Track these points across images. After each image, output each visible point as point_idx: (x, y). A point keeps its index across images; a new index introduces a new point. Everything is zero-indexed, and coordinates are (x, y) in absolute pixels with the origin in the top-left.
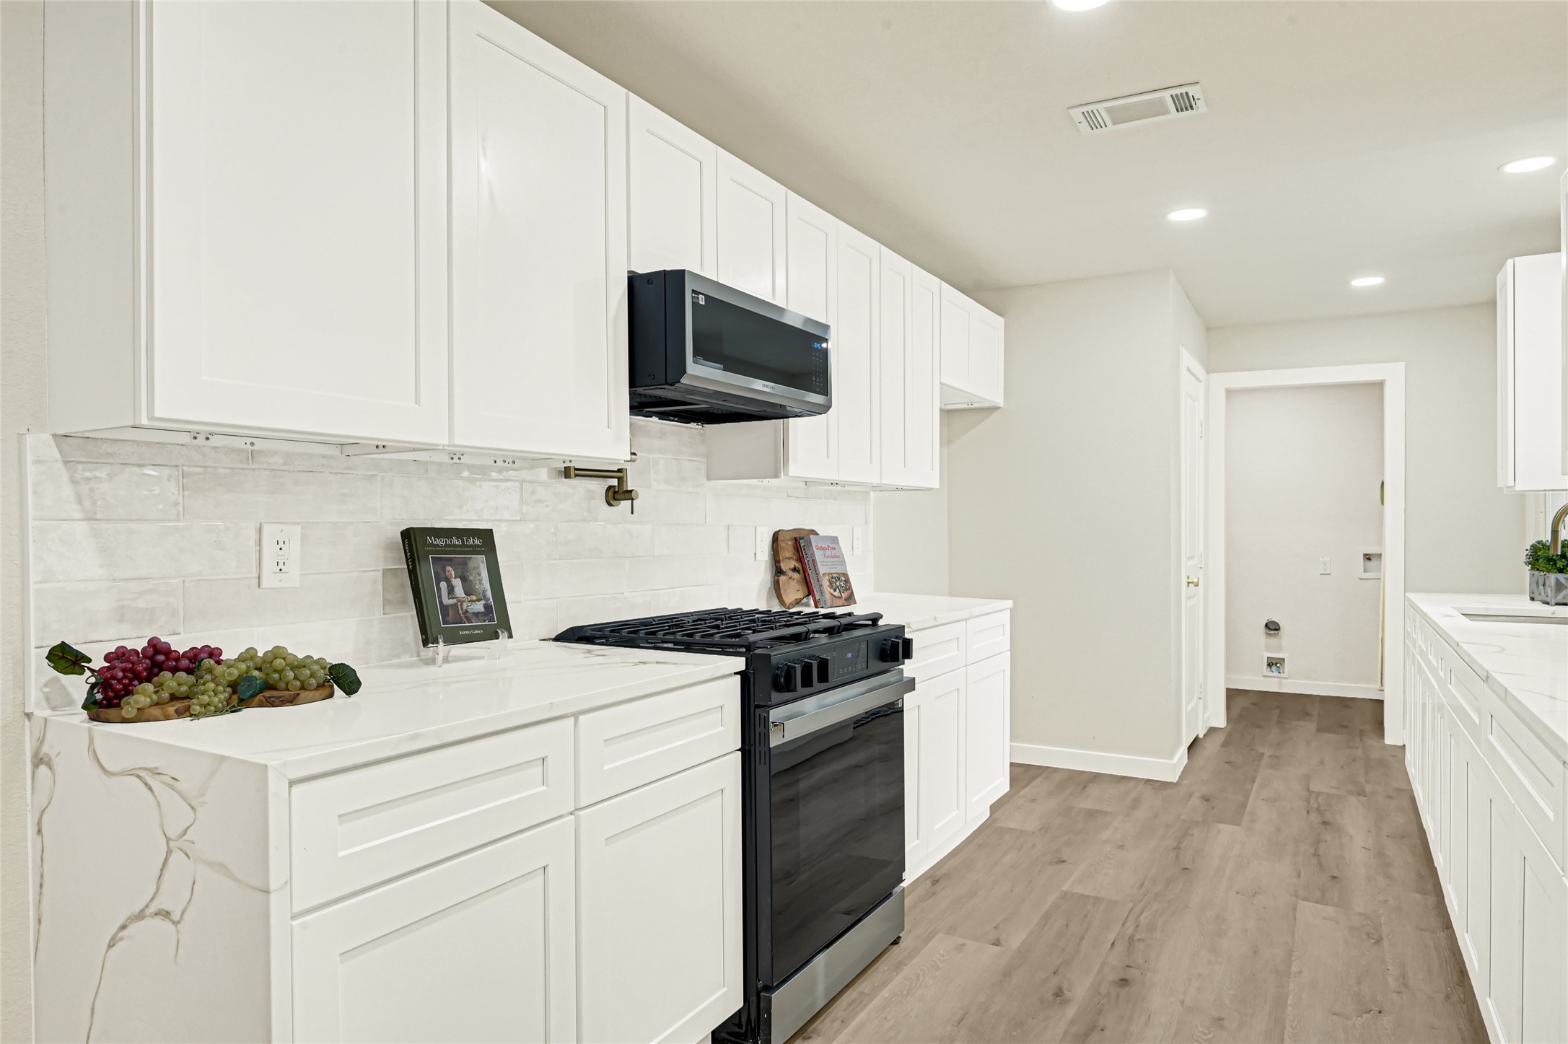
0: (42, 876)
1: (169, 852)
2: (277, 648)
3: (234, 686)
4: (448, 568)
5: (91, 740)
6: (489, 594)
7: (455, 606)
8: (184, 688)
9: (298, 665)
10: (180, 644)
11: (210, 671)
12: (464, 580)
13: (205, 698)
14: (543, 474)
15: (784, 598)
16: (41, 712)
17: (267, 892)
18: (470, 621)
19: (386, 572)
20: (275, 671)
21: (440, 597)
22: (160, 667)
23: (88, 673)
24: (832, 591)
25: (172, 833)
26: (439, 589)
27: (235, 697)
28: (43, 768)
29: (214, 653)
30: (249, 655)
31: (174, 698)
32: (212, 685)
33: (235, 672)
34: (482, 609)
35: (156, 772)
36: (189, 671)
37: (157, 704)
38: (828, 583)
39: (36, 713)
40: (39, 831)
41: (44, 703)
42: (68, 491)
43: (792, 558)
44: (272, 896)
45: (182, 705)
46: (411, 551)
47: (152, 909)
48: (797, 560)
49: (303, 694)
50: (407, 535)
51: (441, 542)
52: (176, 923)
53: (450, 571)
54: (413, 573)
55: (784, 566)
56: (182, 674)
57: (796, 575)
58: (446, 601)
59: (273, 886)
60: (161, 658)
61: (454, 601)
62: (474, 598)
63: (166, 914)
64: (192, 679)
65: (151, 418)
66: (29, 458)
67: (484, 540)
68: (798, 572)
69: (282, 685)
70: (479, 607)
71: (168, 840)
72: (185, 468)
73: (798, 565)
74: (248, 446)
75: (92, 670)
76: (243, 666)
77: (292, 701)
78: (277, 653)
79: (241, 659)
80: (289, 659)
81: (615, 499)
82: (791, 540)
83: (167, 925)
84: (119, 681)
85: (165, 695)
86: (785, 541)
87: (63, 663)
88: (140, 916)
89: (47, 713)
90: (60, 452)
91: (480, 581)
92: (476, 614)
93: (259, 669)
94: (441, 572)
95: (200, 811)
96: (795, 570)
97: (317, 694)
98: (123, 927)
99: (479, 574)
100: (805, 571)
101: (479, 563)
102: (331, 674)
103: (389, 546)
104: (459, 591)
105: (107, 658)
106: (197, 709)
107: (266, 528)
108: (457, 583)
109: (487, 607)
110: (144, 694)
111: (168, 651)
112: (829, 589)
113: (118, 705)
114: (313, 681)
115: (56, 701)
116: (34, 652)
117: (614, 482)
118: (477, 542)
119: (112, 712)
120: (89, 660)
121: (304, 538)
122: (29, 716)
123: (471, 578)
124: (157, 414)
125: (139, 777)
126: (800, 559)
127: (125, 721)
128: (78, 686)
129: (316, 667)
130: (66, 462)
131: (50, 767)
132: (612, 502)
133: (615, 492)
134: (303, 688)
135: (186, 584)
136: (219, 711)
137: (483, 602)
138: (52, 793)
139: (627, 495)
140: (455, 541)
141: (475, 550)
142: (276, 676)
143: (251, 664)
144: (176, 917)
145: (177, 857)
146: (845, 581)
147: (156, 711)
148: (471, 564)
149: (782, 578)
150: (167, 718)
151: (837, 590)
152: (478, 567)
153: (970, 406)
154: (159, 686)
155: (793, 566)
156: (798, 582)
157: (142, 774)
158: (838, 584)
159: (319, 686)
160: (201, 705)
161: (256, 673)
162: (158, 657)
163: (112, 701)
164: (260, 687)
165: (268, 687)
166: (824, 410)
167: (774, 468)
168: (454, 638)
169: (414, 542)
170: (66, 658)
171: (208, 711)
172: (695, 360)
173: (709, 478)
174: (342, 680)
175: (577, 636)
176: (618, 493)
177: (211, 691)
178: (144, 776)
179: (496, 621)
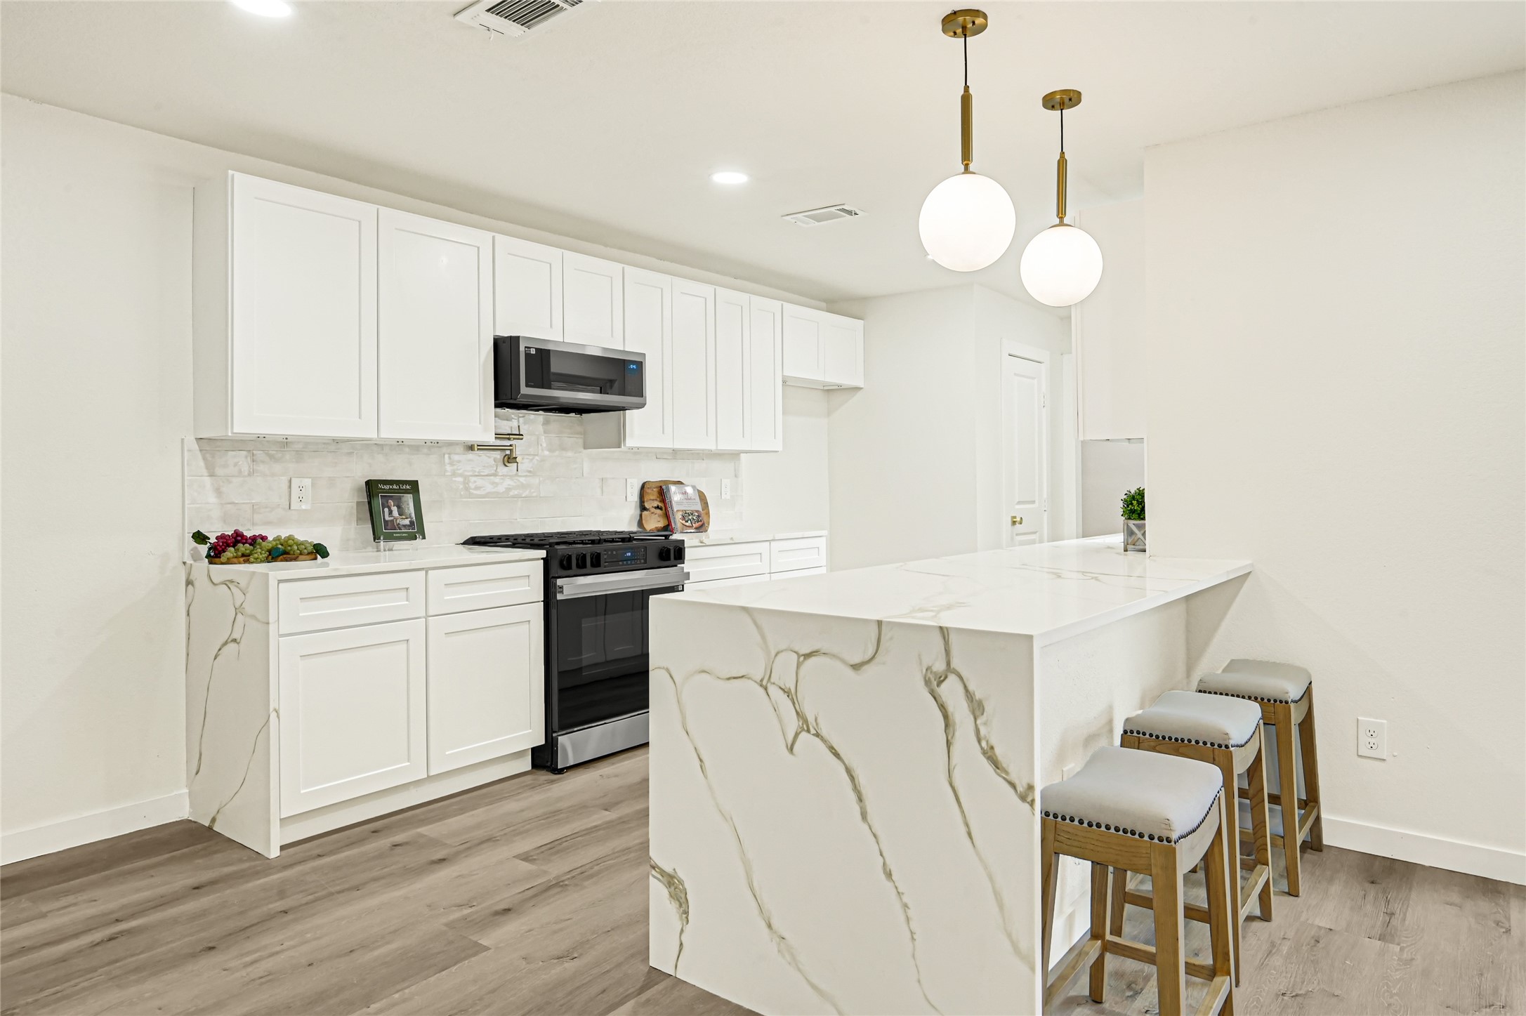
0: (189, 634)
1: (236, 614)
2: (290, 535)
3: (270, 551)
4: (390, 501)
5: (208, 571)
6: (413, 515)
7: (392, 521)
8: (248, 552)
9: (299, 544)
10: (248, 534)
11: (260, 544)
12: (399, 507)
13: (256, 555)
14: (460, 449)
15: (645, 526)
16: (189, 561)
17: (268, 623)
18: (400, 529)
19: (358, 503)
20: (290, 546)
21: (384, 516)
22: (239, 542)
23: (209, 544)
24: (684, 522)
25: (237, 606)
26: (383, 512)
27: (270, 557)
28: (190, 586)
29: (264, 538)
30: (278, 539)
31: (243, 555)
32: (259, 550)
33: (270, 545)
34: (409, 523)
35: (232, 581)
36: (251, 544)
37: (236, 557)
38: (680, 517)
39: (188, 562)
40: (188, 615)
41: (191, 558)
42: (202, 464)
43: (656, 500)
44: (270, 625)
45: (246, 558)
46: (369, 491)
47: (229, 640)
48: (661, 501)
49: (301, 557)
50: (368, 483)
51: (387, 487)
52: (238, 643)
53: (391, 502)
54: (370, 503)
55: (647, 505)
56: (247, 545)
57: (658, 511)
58: (387, 518)
59: (270, 621)
60: (239, 538)
61: (392, 518)
62: (404, 517)
63: (235, 640)
64: (252, 547)
65: (233, 433)
66: (186, 449)
67: (413, 487)
68: (661, 509)
69: (292, 552)
70: (407, 522)
71: (236, 609)
72: (254, 452)
73: (661, 505)
74: (285, 440)
75: (210, 543)
76: (274, 543)
77: (295, 559)
78: (290, 538)
79: (274, 540)
80: (296, 541)
81: (509, 462)
82: (657, 487)
83: (236, 644)
84: (221, 547)
85: (240, 554)
86: (650, 488)
87: (198, 540)
88: (226, 643)
89: (192, 562)
90: (199, 446)
91: (408, 508)
92: (405, 526)
93: (282, 545)
94: (386, 503)
95: (247, 595)
96: (658, 507)
97: (308, 557)
98: (220, 650)
99: (408, 505)
100: (666, 509)
101: (409, 499)
102: (314, 548)
103: (359, 490)
104: (395, 513)
105: (217, 538)
106: (252, 559)
107: (293, 480)
108: (395, 509)
109: (412, 523)
110: (230, 552)
111: (242, 535)
112: (681, 521)
113: (220, 557)
114: (306, 551)
115: (195, 557)
116: (187, 535)
117: (508, 452)
118: (408, 487)
119: (217, 560)
120: (209, 539)
121: (313, 485)
122: (184, 563)
123: (403, 506)
124: (235, 431)
125: (226, 584)
126: (663, 501)
127: (222, 564)
128: (204, 549)
129: (308, 545)
130: (201, 450)
131: (193, 585)
132: (507, 464)
133: (509, 458)
134: (301, 554)
135: (255, 507)
136: (262, 561)
137: (409, 519)
138: (194, 596)
139: (514, 460)
140: (395, 487)
141: (406, 492)
142: (289, 548)
143: (278, 542)
144: (238, 641)
145: (239, 616)
146: (698, 516)
147: (235, 560)
148: (403, 499)
149: (645, 513)
150: (240, 563)
151: (689, 522)
152: (408, 501)
153: (840, 387)
154: (237, 550)
155: (656, 505)
156: (659, 516)
157: (227, 583)
158: (690, 517)
159: (309, 554)
160: (254, 559)
161: (280, 546)
162: (238, 538)
163: (218, 555)
164: (282, 552)
165: (285, 553)
166: (642, 406)
167: (618, 441)
168: (390, 538)
169: (372, 487)
170: (199, 537)
171: (257, 561)
172: (527, 386)
173: (585, 448)
174: (320, 551)
175: (474, 541)
176: (510, 459)
177: (260, 553)
178: (228, 583)
179: (416, 530)
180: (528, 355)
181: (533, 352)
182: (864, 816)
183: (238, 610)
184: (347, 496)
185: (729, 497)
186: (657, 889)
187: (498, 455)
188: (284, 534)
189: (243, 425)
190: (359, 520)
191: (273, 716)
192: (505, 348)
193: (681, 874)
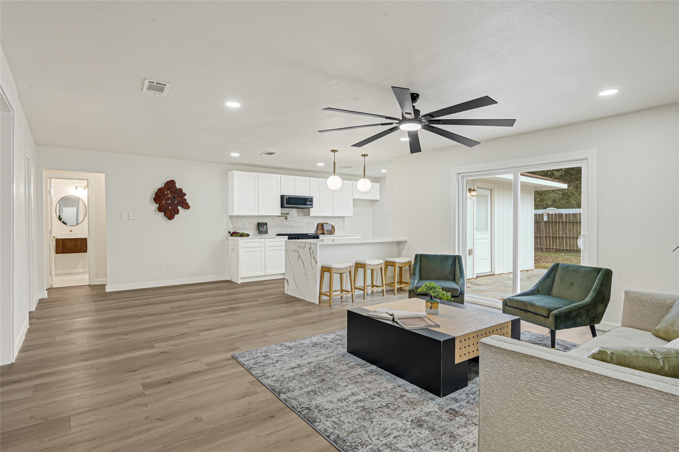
3: (240, 235)
5: (231, 238)
9: (245, 234)
10: (237, 232)
14: (274, 217)
15: (318, 233)
19: (256, 227)
24: (326, 232)
26: (260, 229)
29: (239, 233)
30: (241, 233)
40: (228, 245)
42: (230, 220)
43: (321, 227)
44: (239, 247)
45: (236, 236)
49: (245, 236)
51: (261, 224)
52: (234, 250)
53: (262, 227)
54: (258, 227)
55: (318, 228)
57: (321, 230)
61: (262, 230)
66: (227, 218)
67: (266, 224)
70: (265, 230)
72: (238, 218)
74: (243, 216)
78: (243, 233)
86: (320, 225)
91: (265, 228)
92: (264, 231)
95: (236, 242)
96: (321, 229)
98: (232, 251)
100: (323, 229)
101: (265, 226)
103: (256, 225)
105: (232, 232)
107: (245, 223)
108: (262, 228)
109: (265, 231)
110: (234, 235)
115: (228, 235)
116: (227, 232)
121: (248, 224)
122: (227, 237)
124: (234, 214)
126: (323, 227)
127: (233, 237)
128: (230, 234)
130: (229, 218)
131: (228, 240)
132: (286, 220)
135: (238, 227)
138: (228, 242)
140: (263, 224)
141: (265, 225)
149: (318, 230)
158: (329, 231)
162: (235, 233)
163: (232, 235)
164: (242, 235)
165: (243, 235)
166: (313, 207)
167: (309, 214)
168: (261, 233)
169: (259, 224)
170: (229, 232)
171: (238, 236)
172: (286, 204)
173: (304, 216)
174: (248, 235)
175: (278, 235)
176: (286, 218)
177: (238, 235)
178: (233, 240)
179: (266, 232)
180: (286, 199)
181: (287, 198)
182: (304, 268)
183: (235, 244)
184: (254, 226)
185: (341, 227)
186: (286, 282)
187: (284, 218)
188: (242, 232)
189: (236, 213)
190: (256, 230)
191: (239, 261)
192: (282, 197)
193: (288, 279)
